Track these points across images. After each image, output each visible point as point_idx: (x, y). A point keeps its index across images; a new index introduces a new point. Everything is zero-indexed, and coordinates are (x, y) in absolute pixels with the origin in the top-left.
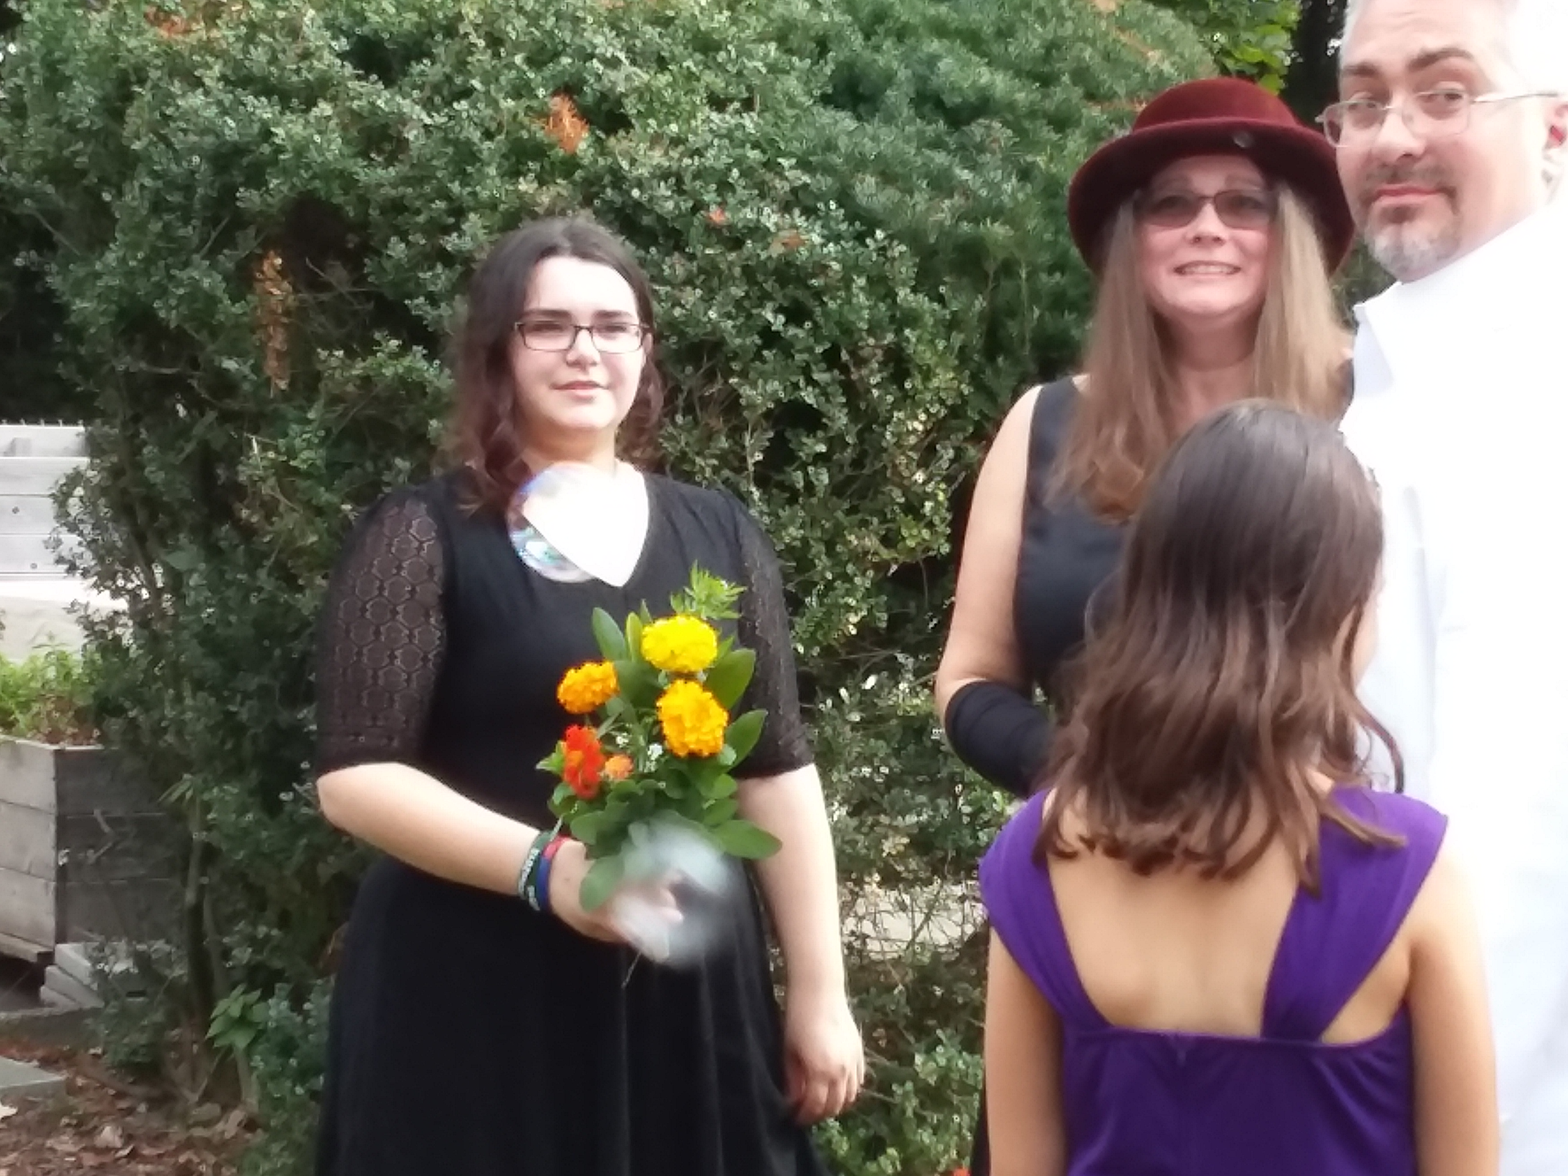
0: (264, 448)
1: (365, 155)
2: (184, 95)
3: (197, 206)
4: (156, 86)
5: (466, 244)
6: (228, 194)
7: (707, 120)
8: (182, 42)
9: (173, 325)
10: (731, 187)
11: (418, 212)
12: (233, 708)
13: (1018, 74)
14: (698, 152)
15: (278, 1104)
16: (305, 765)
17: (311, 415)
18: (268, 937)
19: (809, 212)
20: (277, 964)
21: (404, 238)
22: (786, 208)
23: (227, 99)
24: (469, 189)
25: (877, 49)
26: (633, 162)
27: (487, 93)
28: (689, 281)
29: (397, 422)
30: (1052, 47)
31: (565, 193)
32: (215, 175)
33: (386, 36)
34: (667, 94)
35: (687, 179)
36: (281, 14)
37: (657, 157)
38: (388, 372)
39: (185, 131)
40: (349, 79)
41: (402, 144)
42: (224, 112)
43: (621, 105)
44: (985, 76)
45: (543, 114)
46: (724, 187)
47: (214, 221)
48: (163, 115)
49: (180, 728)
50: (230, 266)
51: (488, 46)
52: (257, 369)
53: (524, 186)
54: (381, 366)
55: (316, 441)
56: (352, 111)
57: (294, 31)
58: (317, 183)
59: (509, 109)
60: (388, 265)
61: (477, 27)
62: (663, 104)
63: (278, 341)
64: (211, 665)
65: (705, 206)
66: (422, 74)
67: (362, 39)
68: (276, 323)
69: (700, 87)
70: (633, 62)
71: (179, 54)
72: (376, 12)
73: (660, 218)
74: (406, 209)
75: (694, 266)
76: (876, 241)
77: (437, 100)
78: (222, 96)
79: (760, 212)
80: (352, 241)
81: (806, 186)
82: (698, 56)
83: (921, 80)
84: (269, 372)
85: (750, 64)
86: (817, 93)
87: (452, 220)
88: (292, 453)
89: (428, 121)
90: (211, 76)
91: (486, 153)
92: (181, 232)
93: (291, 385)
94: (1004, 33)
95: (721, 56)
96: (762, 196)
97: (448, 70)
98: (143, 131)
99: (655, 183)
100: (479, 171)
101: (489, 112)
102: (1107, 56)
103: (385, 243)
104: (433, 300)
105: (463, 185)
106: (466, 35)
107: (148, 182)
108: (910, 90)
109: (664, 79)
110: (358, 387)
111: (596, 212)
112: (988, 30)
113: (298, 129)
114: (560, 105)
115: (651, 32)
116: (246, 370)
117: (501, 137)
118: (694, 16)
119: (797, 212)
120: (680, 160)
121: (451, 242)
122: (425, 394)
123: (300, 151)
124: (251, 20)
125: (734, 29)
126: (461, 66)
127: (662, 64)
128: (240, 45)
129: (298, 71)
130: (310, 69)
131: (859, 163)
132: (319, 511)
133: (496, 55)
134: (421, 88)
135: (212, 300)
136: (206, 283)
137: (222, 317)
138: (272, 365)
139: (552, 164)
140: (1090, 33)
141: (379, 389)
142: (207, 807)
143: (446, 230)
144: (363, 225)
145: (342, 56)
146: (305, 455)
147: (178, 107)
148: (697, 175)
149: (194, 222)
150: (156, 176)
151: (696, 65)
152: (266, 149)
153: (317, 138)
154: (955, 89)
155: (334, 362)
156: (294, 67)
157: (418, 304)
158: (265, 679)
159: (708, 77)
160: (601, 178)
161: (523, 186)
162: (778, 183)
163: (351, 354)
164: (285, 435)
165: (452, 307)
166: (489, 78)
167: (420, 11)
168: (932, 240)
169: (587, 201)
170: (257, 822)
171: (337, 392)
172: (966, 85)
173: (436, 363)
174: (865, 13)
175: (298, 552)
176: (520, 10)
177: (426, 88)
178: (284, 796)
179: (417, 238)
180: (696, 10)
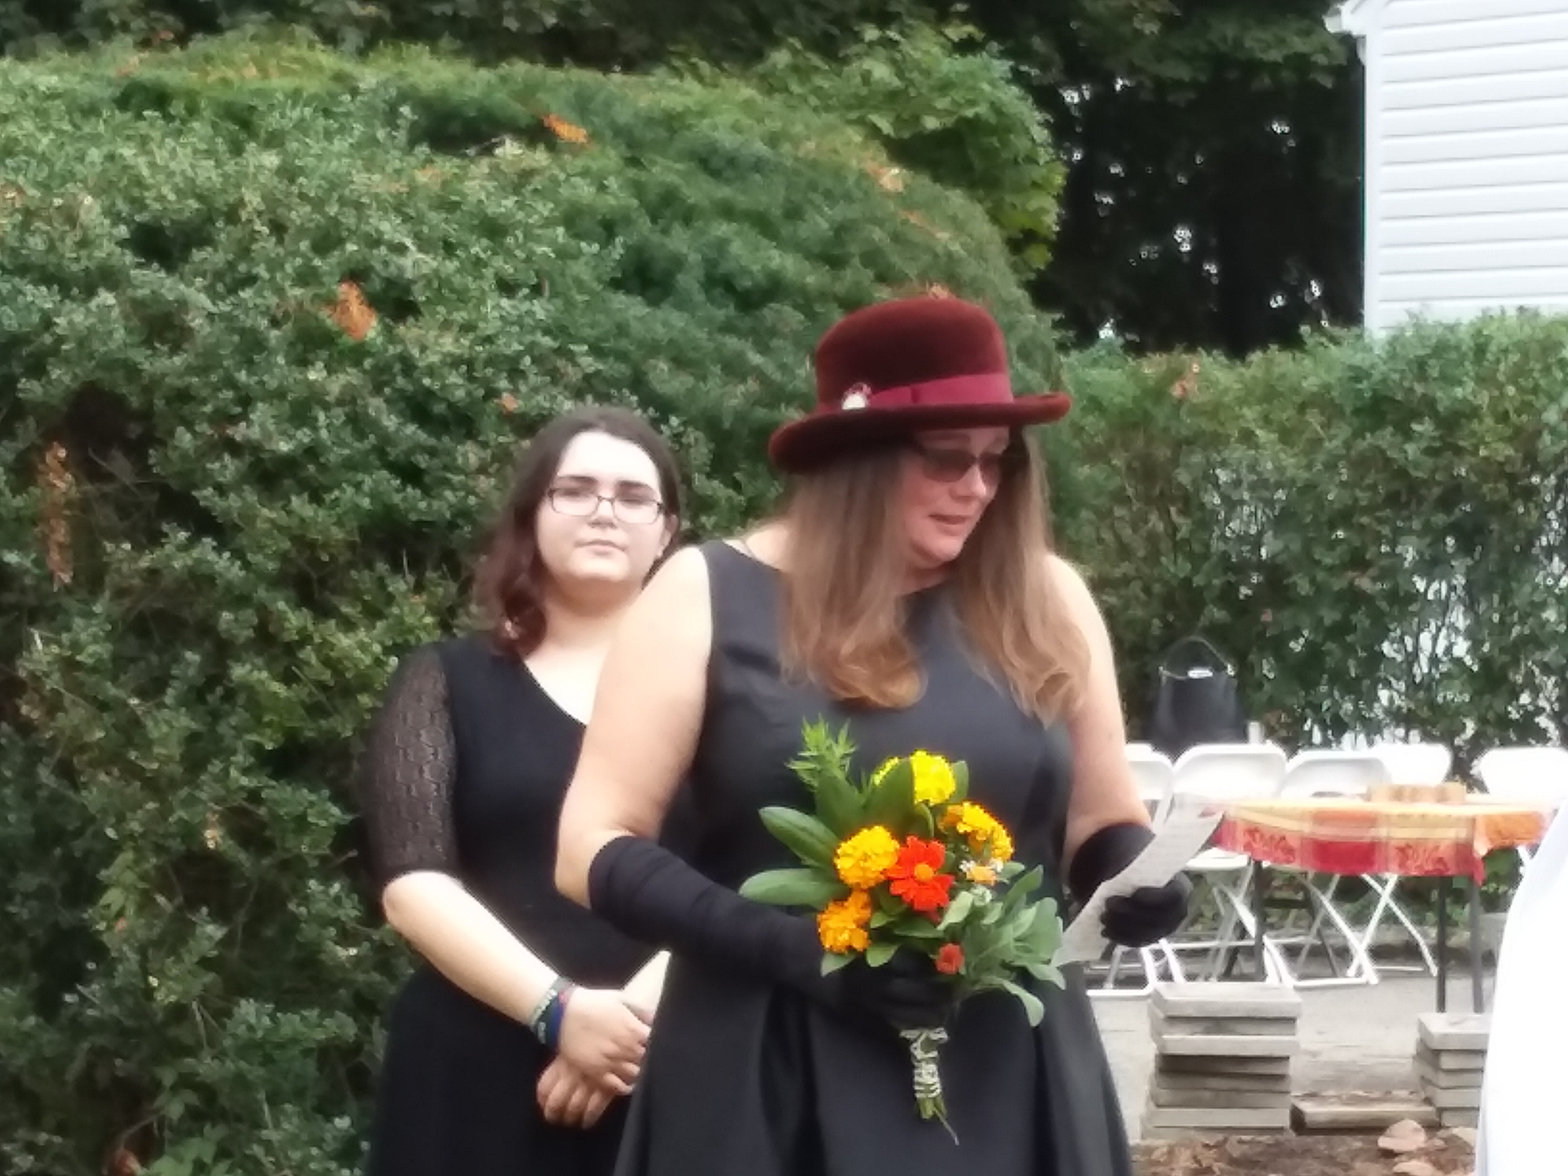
0: (47, 642)
1: (148, 343)
5: (255, 433)
6: (7, 385)
7: (497, 307)
10: (522, 374)
11: (204, 402)
12: (13, 909)
13: (808, 256)
14: (488, 340)
16: (90, 966)
18: (49, 1144)
19: (602, 398)
21: (190, 428)
22: (578, 394)
23: (5, 288)
24: (256, 378)
25: (665, 232)
26: (423, 349)
27: (272, 279)
28: (482, 470)
29: (186, 614)
30: (841, 230)
31: (355, 382)
33: (168, 222)
34: (457, 280)
35: (479, 365)
36: (57, 202)
37: (448, 343)
38: (177, 564)
40: (130, 267)
41: (188, 333)
42: (3, 301)
43: (409, 292)
44: (775, 258)
45: (331, 301)
46: (515, 373)
50: (10, 457)
51: (271, 234)
52: (39, 562)
53: (314, 375)
54: (169, 558)
55: (102, 634)
56: (134, 300)
57: (71, 220)
58: (100, 373)
59: (295, 297)
60: (173, 455)
61: (260, 214)
62: (452, 290)
63: (61, 533)
65: (497, 393)
66: (205, 260)
67: (141, 226)
68: (60, 515)
69: (489, 272)
70: (421, 249)
72: (155, 199)
73: (451, 405)
74: (191, 398)
75: (487, 454)
76: (671, 427)
77: (220, 288)
79: (553, 398)
80: (135, 431)
81: (598, 373)
82: (485, 242)
83: (710, 264)
84: (50, 566)
85: (539, 250)
86: (606, 278)
87: (238, 410)
88: (76, 646)
89: (213, 309)
91: (273, 342)
93: (74, 578)
94: (793, 213)
95: (510, 240)
96: (554, 382)
97: (230, 257)
99: (446, 370)
100: (267, 360)
101: (275, 300)
102: (896, 238)
103: (171, 433)
104: (221, 490)
105: (250, 373)
106: (250, 221)
108: (700, 273)
109: (451, 266)
110: (144, 580)
111: (387, 401)
112: (777, 212)
113: (79, 318)
114: (349, 293)
115: (437, 217)
116: (28, 563)
117: (288, 326)
118: (480, 201)
119: (589, 398)
120: (471, 347)
121: (239, 432)
122: (215, 586)
123: (82, 342)
124: (26, 207)
125: (520, 215)
126: (244, 252)
127: (449, 248)
128: (17, 233)
129: (77, 260)
130: (90, 257)
131: (653, 349)
132: (106, 706)
133: (280, 241)
134: (204, 275)
137: (3, 511)
138: (55, 556)
139: (341, 353)
140: (879, 214)
141: (167, 581)
143: (234, 420)
144: (146, 415)
145: (122, 243)
146: (91, 649)
148: (488, 363)
151: (485, 251)
152: (47, 338)
153: (99, 327)
154: (745, 271)
155: (120, 555)
156: (74, 255)
157: (205, 495)
158: (45, 879)
159: (498, 262)
160: (390, 366)
161: (312, 376)
162: (570, 369)
163: (138, 547)
164: (68, 629)
165: (240, 496)
166: (275, 265)
167: (200, 198)
168: (727, 425)
169: (378, 390)
170: (38, 1025)
171: (125, 584)
172: (755, 268)
173: (227, 555)
174: (652, 196)
175: (83, 748)
176: (302, 196)
177: (209, 276)
178: (69, 998)
179: (204, 428)
180: (483, 197)
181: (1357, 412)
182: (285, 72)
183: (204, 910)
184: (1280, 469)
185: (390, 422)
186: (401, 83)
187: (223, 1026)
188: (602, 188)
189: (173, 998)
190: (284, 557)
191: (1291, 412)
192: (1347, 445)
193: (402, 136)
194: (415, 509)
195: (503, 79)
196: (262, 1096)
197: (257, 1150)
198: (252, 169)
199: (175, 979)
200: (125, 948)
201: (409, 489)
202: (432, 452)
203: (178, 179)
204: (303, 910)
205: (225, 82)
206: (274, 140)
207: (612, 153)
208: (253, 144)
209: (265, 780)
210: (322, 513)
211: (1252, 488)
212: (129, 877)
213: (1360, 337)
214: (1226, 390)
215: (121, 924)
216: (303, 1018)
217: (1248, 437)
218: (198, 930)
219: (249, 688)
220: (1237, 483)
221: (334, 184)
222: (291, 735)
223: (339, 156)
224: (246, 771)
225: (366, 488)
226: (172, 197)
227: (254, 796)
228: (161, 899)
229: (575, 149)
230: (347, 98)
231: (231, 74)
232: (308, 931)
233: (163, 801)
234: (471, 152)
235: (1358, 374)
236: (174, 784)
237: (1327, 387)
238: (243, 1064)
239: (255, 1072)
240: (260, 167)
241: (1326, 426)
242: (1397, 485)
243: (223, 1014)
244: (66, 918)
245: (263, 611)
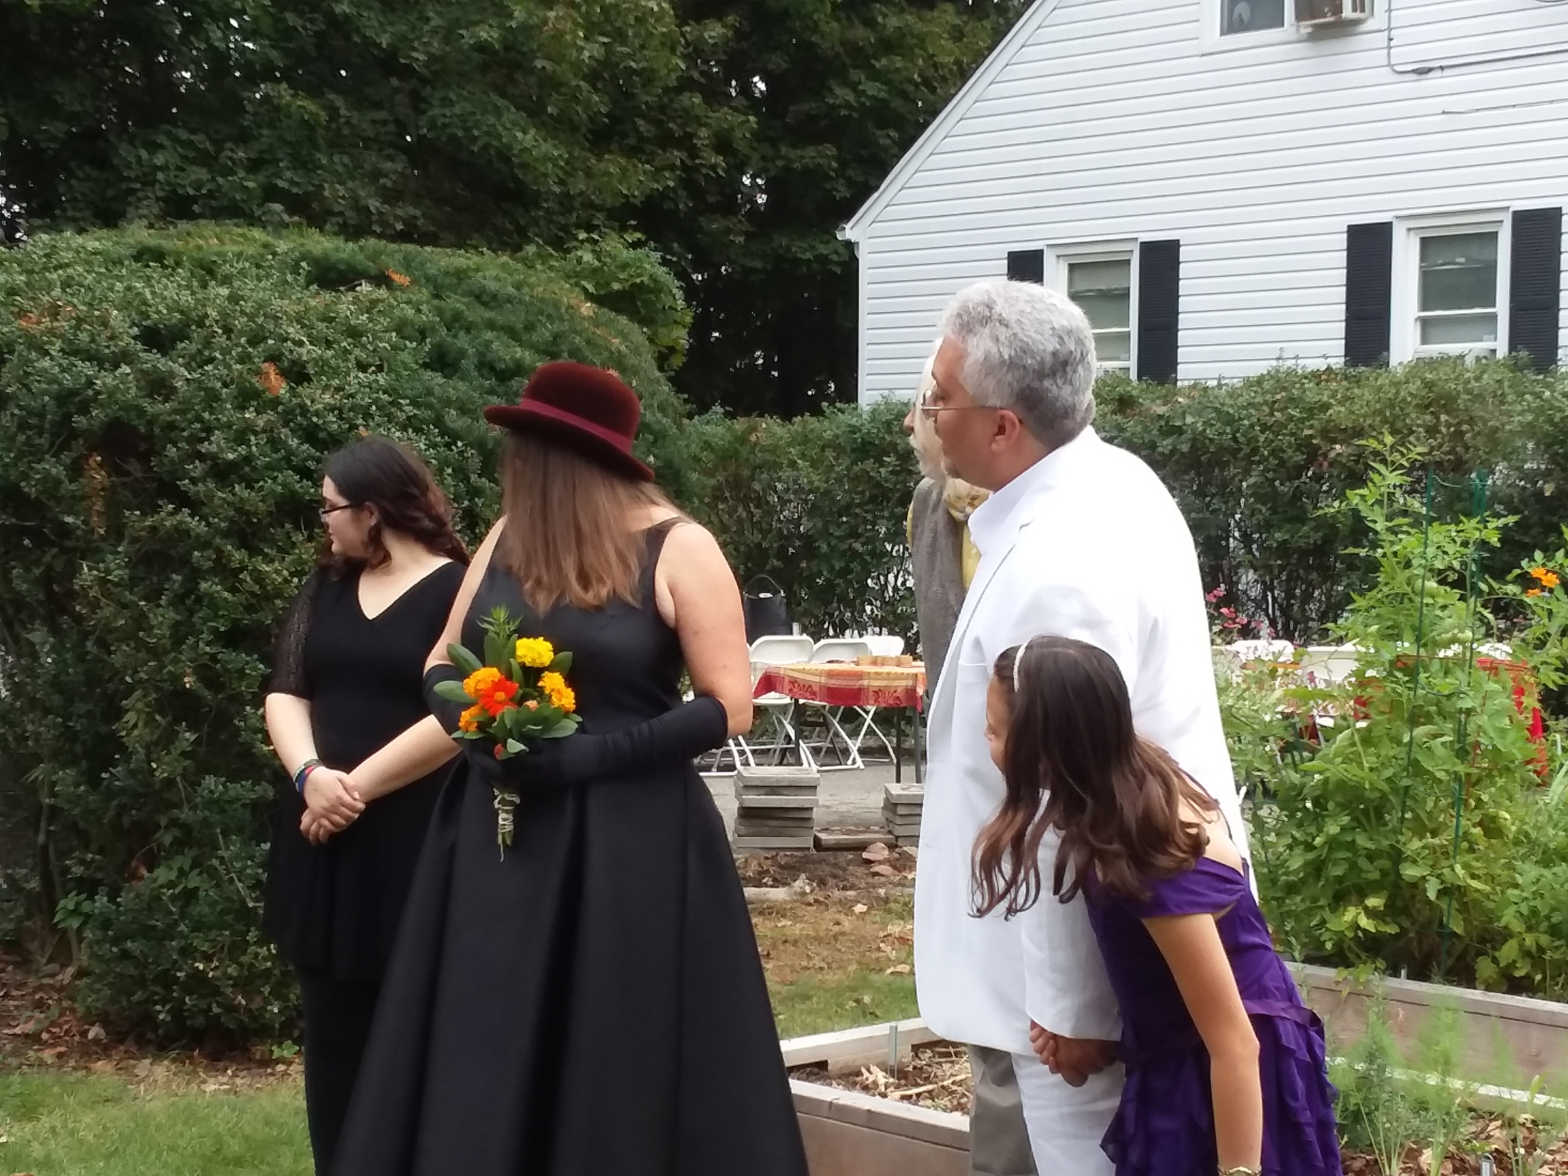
0: (90, 569)
1: (150, 396)
2: (38, 360)
3: (48, 426)
4: (20, 355)
5: (214, 448)
6: (67, 418)
7: (357, 377)
8: (35, 329)
9: (33, 496)
10: (371, 416)
11: (184, 430)
12: (71, 724)
13: (537, 351)
14: (352, 396)
15: (100, 958)
16: (117, 756)
17: (120, 549)
18: (93, 860)
19: (418, 431)
20: (99, 875)
21: (175, 445)
22: (404, 429)
23: (65, 363)
24: (214, 416)
25: (455, 336)
26: (312, 402)
27: (224, 359)
29: (173, 553)
30: (556, 336)
31: (273, 419)
32: (58, 407)
33: (162, 326)
34: (333, 362)
35: (345, 411)
36: (97, 313)
37: (327, 398)
38: (167, 524)
39: (39, 381)
40: (140, 352)
41: (174, 390)
42: (63, 371)
43: (305, 368)
44: (519, 353)
45: (258, 373)
46: (367, 416)
47: (58, 435)
48: (25, 372)
49: (37, 737)
50: (68, 461)
51: (223, 333)
52: (86, 523)
53: (249, 415)
54: (163, 520)
55: (123, 564)
56: (142, 371)
57: (105, 324)
58: (121, 413)
59: (238, 370)
60: (165, 461)
61: (217, 322)
62: (330, 367)
63: (99, 505)
64: (56, 700)
65: (356, 427)
66: (184, 349)
67: (147, 328)
68: (98, 495)
69: (352, 357)
70: (311, 343)
71: (34, 336)
72: (155, 313)
73: (329, 433)
74: (177, 428)
76: (457, 447)
77: (194, 364)
78: (61, 361)
80: (143, 447)
81: (415, 415)
82: (350, 340)
83: (482, 354)
84: (92, 524)
85: (381, 345)
86: (421, 362)
87: (204, 435)
88: (108, 571)
89: (189, 377)
90: (54, 349)
91: (224, 396)
92: (38, 441)
93: (106, 532)
94: (530, 327)
95: (364, 340)
96: (390, 422)
97: (200, 347)
98: (12, 381)
99: (326, 413)
100: (220, 406)
101: (226, 372)
102: (588, 342)
103: (165, 449)
104: (194, 481)
105: (211, 414)
106: (211, 326)
107: (16, 411)
108: (475, 360)
109: (330, 353)
110: (149, 533)
111: (292, 430)
112: (520, 326)
113: (109, 380)
114: (270, 369)
115: (321, 326)
116: (79, 523)
117: (233, 387)
118: (347, 317)
119: (410, 430)
120: (341, 400)
121: (204, 448)
122: (189, 536)
123: (111, 394)
124: (78, 317)
125: (371, 325)
126: (208, 343)
127: (329, 344)
128: (72, 331)
129: (108, 347)
130: (116, 346)
131: (447, 403)
132: (125, 606)
133: (229, 338)
134: (183, 357)
135: (58, 482)
136: (54, 471)
137: (63, 492)
138: (95, 520)
139: (265, 402)
140: (579, 328)
141: (161, 533)
142: (54, 784)
143: (201, 441)
144: (150, 437)
145: (135, 338)
146: (116, 573)
147: (34, 367)
148: (350, 410)
149: (46, 435)
150: (21, 408)
151: (349, 345)
152: (90, 392)
153: (121, 386)
154: (500, 359)
155: (133, 518)
156: (106, 344)
157: (185, 484)
158: (90, 707)
159: (357, 352)
160: (293, 410)
161: (247, 416)
162: (399, 413)
163: (144, 514)
165: (205, 485)
166: (225, 352)
167: (182, 312)
168: (490, 447)
169: (286, 424)
170: (86, 791)
171: (136, 535)
172: (508, 358)
173: (197, 518)
174: (448, 315)
175: (111, 631)
176: (243, 312)
177: (187, 357)
178: (104, 775)
179: (183, 445)
180: (348, 313)
181: (853, 450)
182: (234, 242)
183: (184, 724)
184: (810, 482)
185: (294, 443)
186: (302, 249)
187: (196, 791)
188: (419, 311)
189: (165, 775)
190: (231, 520)
191: (817, 450)
192: (848, 469)
193: (302, 280)
194: (308, 493)
195: (361, 248)
196: (219, 831)
197: (215, 862)
198: (212, 296)
199: (167, 764)
200: (137, 745)
201: (305, 481)
202: (318, 461)
203: (169, 302)
204: (242, 723)
205: (199, 248)
206: (226, 281)
207: (424, 290)
208: (213, 283)
209: (220, 649)
210: (253, 494)
211: (795, 492)
212: (140, 705)
213: (856, 409)
214: (781, 439)
215: (136, 732)
216: (242, 786)
217: (793, 464)
218: (181, 736)
219: (210, 596)
220: (787, 490)
221: (261, 305)
222: (235, 623)
223: (264, 289)
224: (208, 644)
225: (279, 481)
226: (165, 311)
227: (213, 657)
228: (158, 717)
229: (402, 288)
230: (270, 257)
231: (201, 242)
232: (245, 736)
233: (159, 661)
234: (342, 288)
235: (854, 430)
236: (167, 652)
237: (837, 437)
238: (207, 813)
239: (215, 818)
240: (217, 295)
241: (836, 458)
242: (876, 491)
243: (195, 784)
244: (103, 729)
245: (219, 551)
